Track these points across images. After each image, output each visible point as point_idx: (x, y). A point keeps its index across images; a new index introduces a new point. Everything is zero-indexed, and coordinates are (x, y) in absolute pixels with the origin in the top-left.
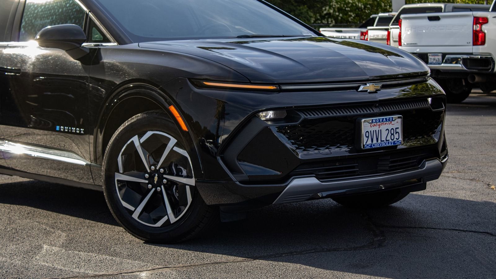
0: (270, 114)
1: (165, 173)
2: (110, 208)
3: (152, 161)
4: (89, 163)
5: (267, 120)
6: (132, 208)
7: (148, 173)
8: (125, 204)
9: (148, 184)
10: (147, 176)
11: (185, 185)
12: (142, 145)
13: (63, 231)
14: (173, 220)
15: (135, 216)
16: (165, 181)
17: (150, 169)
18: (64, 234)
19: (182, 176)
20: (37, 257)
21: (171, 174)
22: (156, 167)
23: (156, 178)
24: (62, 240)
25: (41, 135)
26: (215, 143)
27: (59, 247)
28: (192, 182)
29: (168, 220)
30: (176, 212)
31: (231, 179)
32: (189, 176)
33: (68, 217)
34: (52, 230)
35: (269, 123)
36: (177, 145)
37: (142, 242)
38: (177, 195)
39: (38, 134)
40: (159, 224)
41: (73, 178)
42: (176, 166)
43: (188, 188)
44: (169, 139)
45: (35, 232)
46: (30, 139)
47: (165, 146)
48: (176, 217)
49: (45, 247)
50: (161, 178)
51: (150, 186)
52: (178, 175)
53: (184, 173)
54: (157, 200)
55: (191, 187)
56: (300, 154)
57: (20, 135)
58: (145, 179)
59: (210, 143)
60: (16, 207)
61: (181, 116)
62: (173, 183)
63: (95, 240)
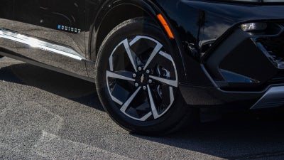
0: (252, 26)
1: (150, 74)
2: (101, 101)
3: (139, 62)
4: (84, 59)
5: (248, 31)
6: (121, 103)
7: (135, 73)
8: (114, 99)
9: (135, 82)
10: (134, 75)
11: (168, 86)
12: (131, 47)
13: (61, 116)
14: (156, 116)
15: (123, 110)
16: (150, 81)
17: (137, 69)
18: (61, 119)
19: (165, 78)
20: (36, 146)
21: (156, 75)
22: (142, 68)
23: (142, 78)
24: (59, 126)
25: (47, 32)
26: (196, 46)
27: (56, 134)
28: (175, 83)
29: (152, 116)
30: (159, 109)
31: (213, 86)
32: (172, 78)
33: (67, 100)
34: (52, 113)
35: (250, 34)
36: (162, 49)
37: (128, 132)
38: (160, 93)
39: (46, 30)
40: (144, 118)
41: (70, 70)
42: (161, 68)
43: (171, 89)
44: (156, 44)
45: (37, 116)
46: (39, 34)
47: (152, 50)
48: (159, 114)
49: (44, 133)
50: (147, 78)
51: (137, 84)
52: (162, 76)
53: (168, 74)
54: (142, 97)
55: (174, 87)
56: (279, 65)
57: (32, 30)
58: (133, 78)
59: (192, 46)
60: (26, 87)
61: (168, 24)
62: (158, 83)
63: (87, 128)
